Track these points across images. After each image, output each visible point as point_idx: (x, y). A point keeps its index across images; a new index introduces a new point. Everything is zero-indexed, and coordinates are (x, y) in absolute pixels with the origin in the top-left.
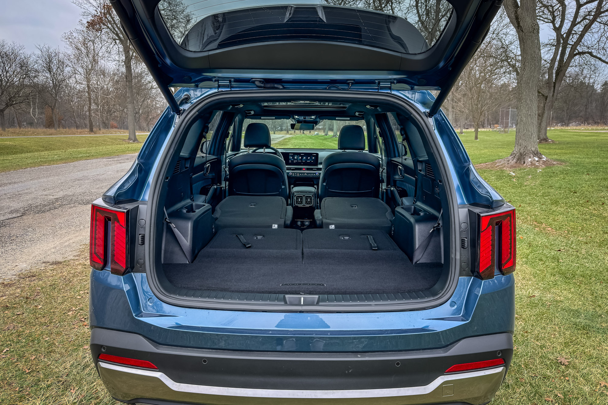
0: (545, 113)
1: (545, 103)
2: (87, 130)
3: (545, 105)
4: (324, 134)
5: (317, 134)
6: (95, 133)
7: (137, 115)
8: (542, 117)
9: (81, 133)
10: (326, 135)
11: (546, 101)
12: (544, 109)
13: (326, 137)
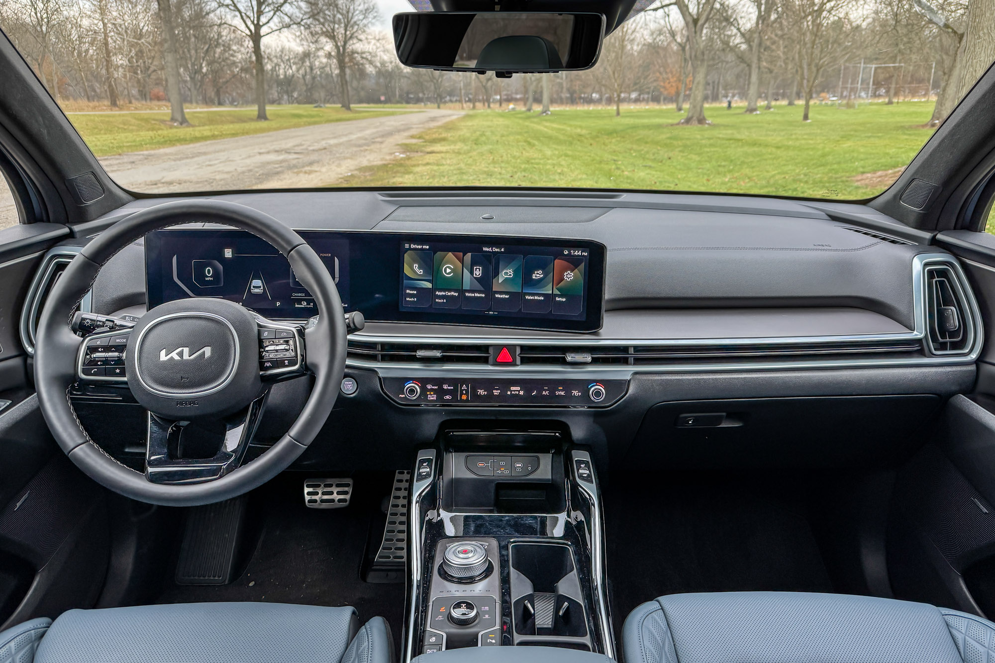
0: (955, 67)
1: (958, 48)
2: (107, 102)
3: (958, 53)
4: (524, 109)
5: (513, 109)
6: (121, 109)
7: (198, 77)
8: (949, 76)
9: (94, 108)
10: (529, 110)
11: (960, 43)
12: (955, 60)
13: (528, 113)
